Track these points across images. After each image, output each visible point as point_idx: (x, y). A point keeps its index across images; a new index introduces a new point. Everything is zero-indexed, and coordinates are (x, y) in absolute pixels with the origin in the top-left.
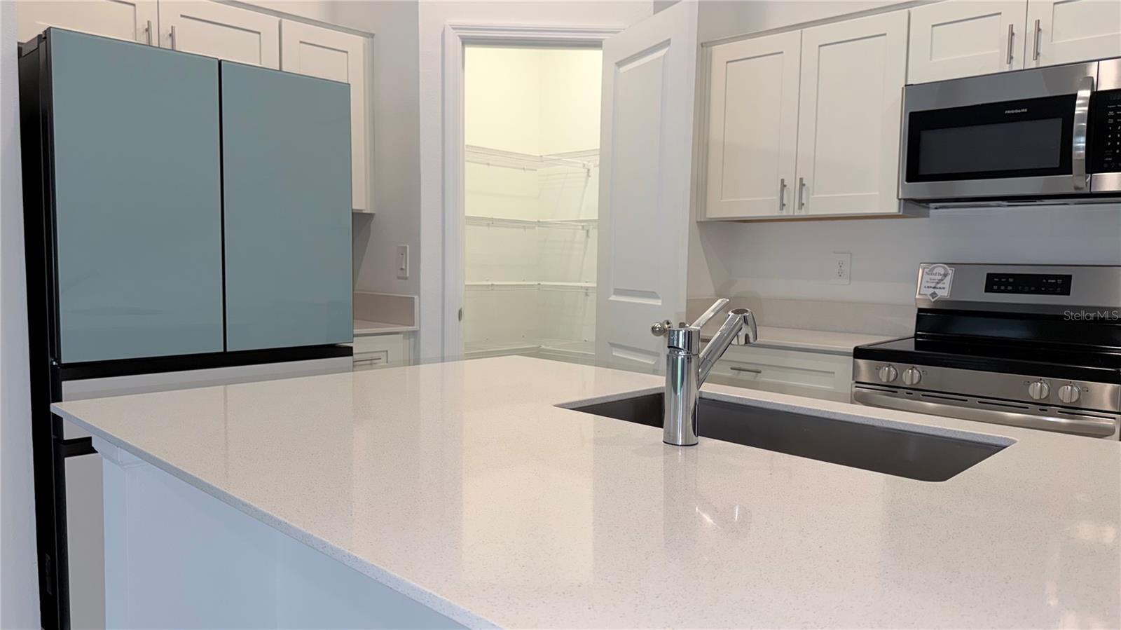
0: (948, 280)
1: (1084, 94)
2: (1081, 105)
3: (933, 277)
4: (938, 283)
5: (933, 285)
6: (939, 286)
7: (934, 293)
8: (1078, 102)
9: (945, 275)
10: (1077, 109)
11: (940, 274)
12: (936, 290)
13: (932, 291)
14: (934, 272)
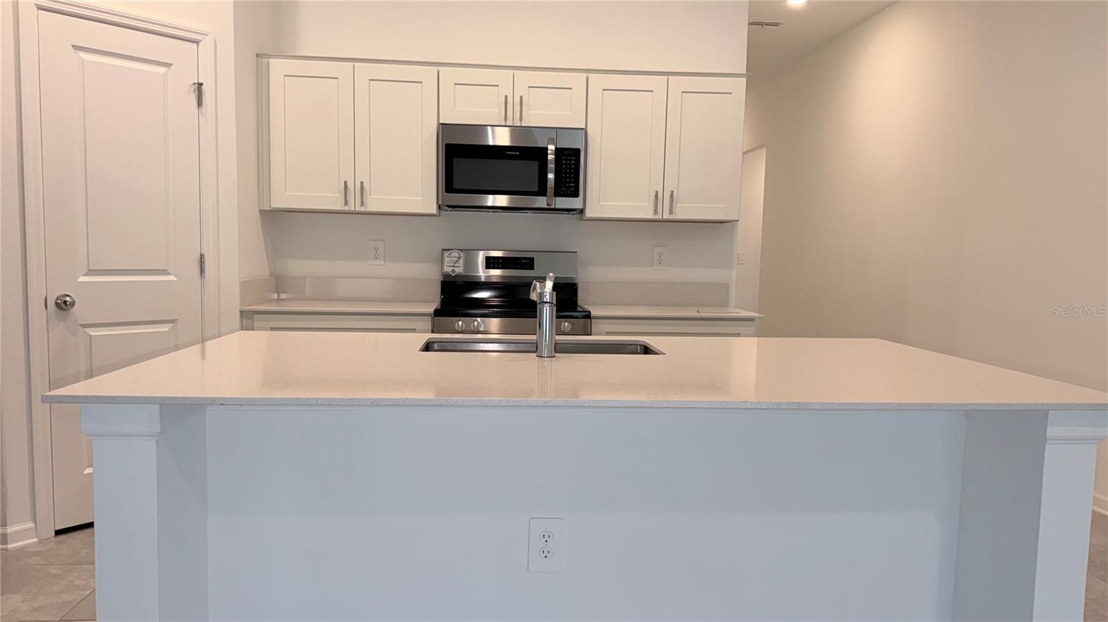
0: (461, 261)
1: (551, 147)
2: (550, 154)
3: (452, 259)
4: (455, 263)
5: (452, 265)
6: (456, 265)
7: (453, 270)
8: (549, 152)
9: (459, 258)
10: (549, 156)
11: (456, 257)
12: (455, 269)
13: (452, 268)
14: (452, 255)
